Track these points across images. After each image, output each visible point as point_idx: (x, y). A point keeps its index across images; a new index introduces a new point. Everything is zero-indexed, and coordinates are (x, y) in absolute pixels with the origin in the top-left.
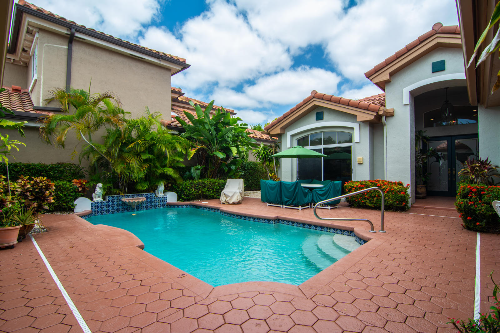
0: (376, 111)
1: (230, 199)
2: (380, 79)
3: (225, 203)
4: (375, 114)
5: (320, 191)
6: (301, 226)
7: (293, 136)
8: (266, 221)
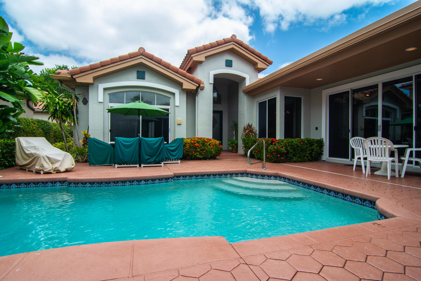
0: (199, 83)
1: (60, 165)
2: (198, 59)
3: (52, 171)
4: (198, 85)
5: (170, 147)
6: (200, 178)
7: (105, 89)
8: (164, 180)
